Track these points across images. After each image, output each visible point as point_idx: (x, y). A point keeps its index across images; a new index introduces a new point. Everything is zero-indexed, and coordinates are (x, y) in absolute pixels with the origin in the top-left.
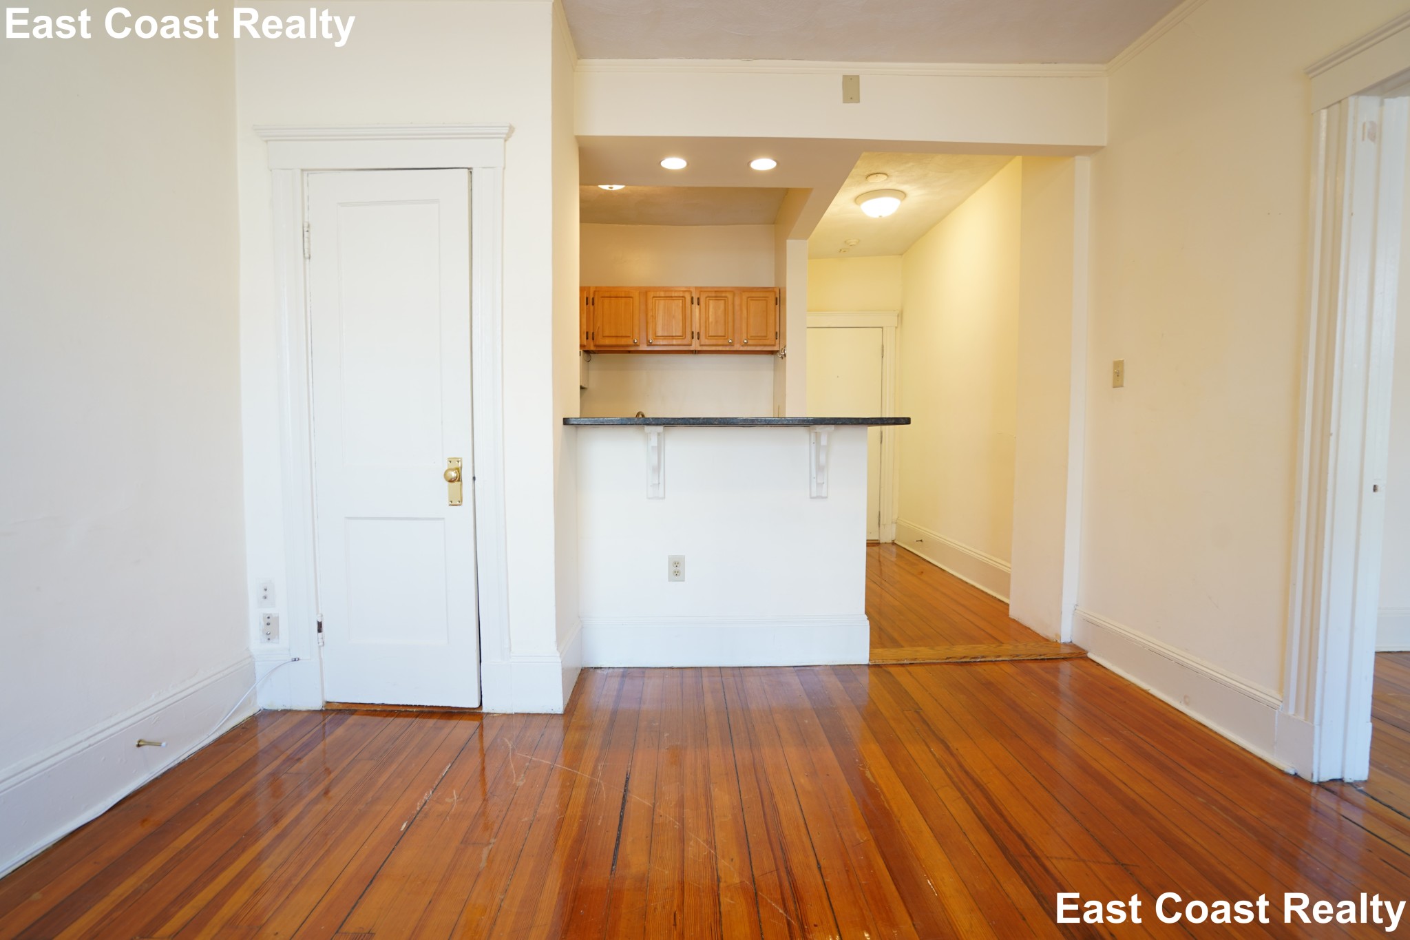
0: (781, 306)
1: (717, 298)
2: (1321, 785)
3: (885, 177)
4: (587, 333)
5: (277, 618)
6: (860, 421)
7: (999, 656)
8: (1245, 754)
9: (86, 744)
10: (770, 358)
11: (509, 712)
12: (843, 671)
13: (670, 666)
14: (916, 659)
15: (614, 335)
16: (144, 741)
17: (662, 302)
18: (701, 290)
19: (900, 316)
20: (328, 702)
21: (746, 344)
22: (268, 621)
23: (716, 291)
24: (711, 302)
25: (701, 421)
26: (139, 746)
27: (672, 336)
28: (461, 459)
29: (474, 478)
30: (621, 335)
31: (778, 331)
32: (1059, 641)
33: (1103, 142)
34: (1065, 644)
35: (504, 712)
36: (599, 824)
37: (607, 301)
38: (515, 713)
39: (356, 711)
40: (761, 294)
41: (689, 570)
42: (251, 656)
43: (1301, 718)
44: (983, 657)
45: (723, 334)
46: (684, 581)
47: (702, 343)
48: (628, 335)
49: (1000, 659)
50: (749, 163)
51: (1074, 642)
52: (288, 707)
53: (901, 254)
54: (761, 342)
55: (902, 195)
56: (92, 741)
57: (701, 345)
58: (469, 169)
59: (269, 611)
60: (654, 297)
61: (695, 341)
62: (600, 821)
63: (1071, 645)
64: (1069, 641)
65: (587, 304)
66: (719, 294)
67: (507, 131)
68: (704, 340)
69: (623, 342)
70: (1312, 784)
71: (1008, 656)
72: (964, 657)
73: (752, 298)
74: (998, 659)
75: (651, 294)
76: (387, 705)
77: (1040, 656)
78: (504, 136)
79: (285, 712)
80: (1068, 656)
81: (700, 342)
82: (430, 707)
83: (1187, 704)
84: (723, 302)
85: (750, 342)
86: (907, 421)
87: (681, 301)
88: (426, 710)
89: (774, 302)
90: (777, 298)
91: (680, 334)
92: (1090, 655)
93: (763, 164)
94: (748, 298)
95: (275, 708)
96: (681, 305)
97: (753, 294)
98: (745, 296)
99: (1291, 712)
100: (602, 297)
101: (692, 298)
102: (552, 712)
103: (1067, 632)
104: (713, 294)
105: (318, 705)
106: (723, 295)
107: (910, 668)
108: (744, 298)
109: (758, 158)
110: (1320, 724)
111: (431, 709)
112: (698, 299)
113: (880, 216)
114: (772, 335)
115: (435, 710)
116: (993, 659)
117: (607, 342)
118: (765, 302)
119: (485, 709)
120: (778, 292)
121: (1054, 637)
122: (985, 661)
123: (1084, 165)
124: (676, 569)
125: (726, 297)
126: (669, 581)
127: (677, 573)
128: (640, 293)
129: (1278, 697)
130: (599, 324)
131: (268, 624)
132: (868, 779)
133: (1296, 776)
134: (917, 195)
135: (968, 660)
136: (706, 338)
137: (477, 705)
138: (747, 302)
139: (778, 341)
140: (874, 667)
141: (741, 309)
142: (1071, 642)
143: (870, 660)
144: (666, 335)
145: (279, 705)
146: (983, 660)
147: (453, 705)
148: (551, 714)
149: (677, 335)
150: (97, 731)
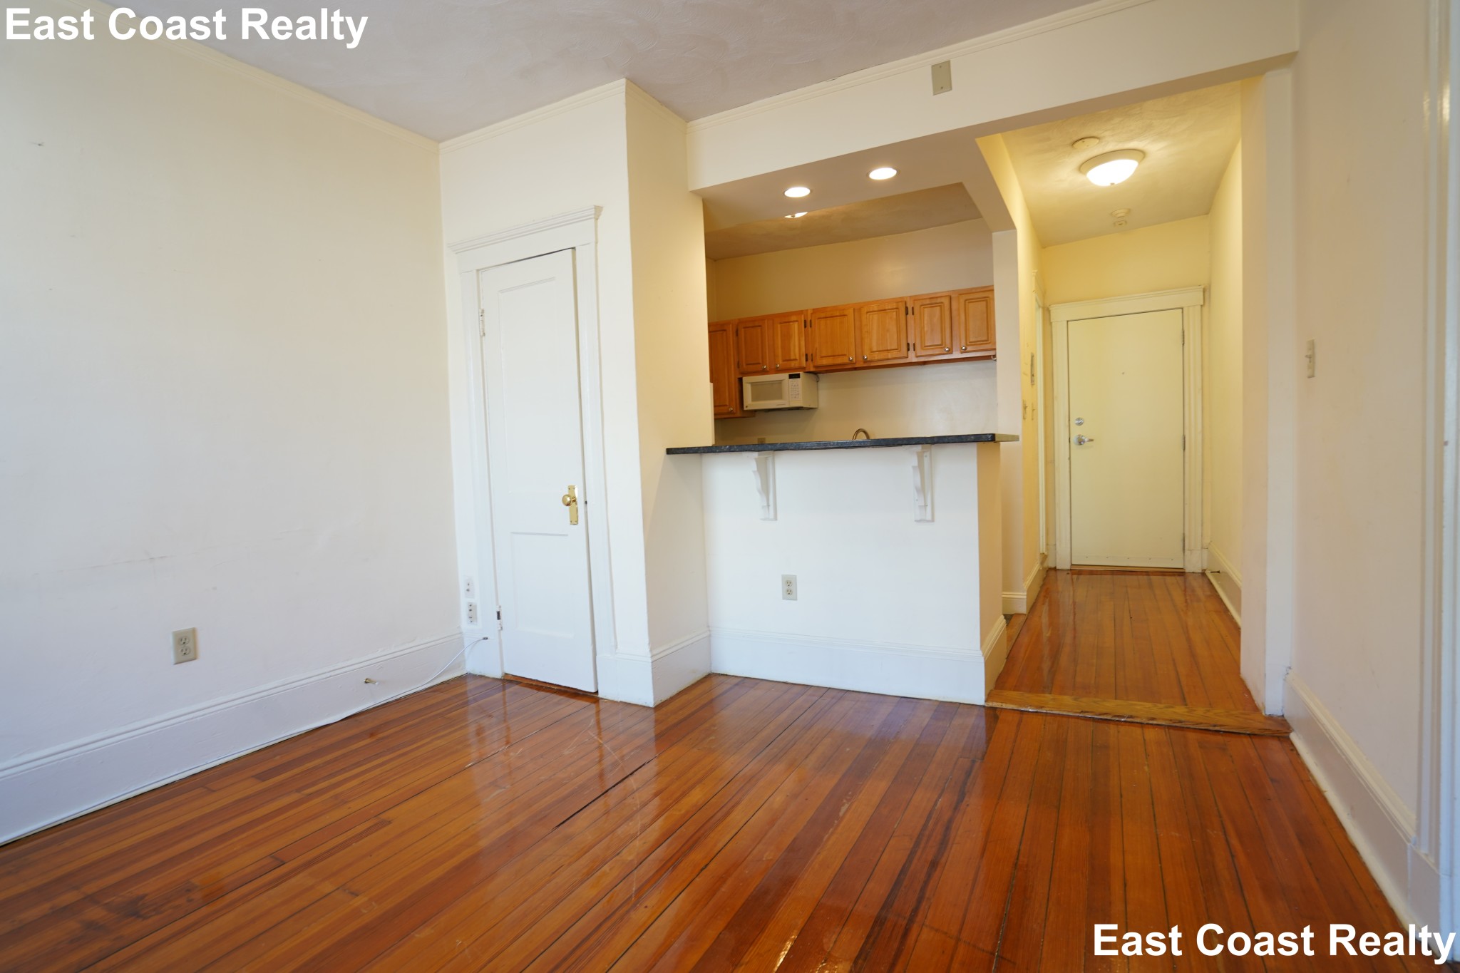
1: (932, 305)
3: (1097, 141)
4: (806, 355)
5: (476, 606)
7: (1153, 719)
9: (328, 675)
11: (616, 700)
12: (947, 710)
15: (830, 354)
16: (370, 680)
17: (875, 317)
18: (916, 299)
19: (1207, 290)
20: (506, 674)
21: (965, 351)
22: (471, 608)
23: (930, 298)
24: (926, 309)
26: (366, 682)
27: (887, 350)
28: (575, 486)
29: (586, 503)
30: (837, 354)
32: (1264, 712)
34: (1271, 717)
35: (613, 699)
37: (823, 322)
38: (620, 702)
39: (521, 683)
40: (981, 295)
41: (800, 590)
42: (461, 633)
44: (1131, 717)
45: (940, 344)
46: (796, 600)
47: (918, 354)
48: (845, 353)
49: (1155, 722)
50: (867, 175)
51: (1285, 716)
52: (482, 674)
53: (1207, 213)
54: (981, 347)
55: (1140, 154)
56: (332, 673)
57: (917, 357)
58: (572, 248)
59: (472, 601)
60: (867, 313)
61: (912, 353)
63: (1278, 719)
64: (1280, 714)
65: (805, 327)
66: (934, 301)
67: (593, 212)
68: (920, 352)
69: (839, 360)
72: (1106, 714)
73: (971, 301)
74: (1151, 722)
75: (865, 310)
76: (540, 681)
77: (1215, 726)
78: (593, 216)
79: (482, 677)
80: (1257, 732)
81: (916, 354)
82: (565, 687)
84: (938, 308)
85: (969, 349)
87: (895, 313)
88: (563, 689)
91: (895, 346)
92: (1292, 735)
94: (966, 300)
95: (476, 673)
96: (895, 317)
97: (971, 296)
98: (962, 299)
100: (819, 318)
101: (907, 308)
102: (646, 705)
103: (1273, 702)
104: (928, 302)
105: (498, 675)
106: (939, 300)
108: (962, 301)
109: (873, 170)
111: (566, 689)
112: (913, 308)
113: (1112, 184)
115: (568, 690)
117: (825, 362)
118: (984, 303)
119: (600, 695)
120: (986, 291)
121: (1261, 706)
122: (1132, 722)
124: (789, 588)
125: (942, 303)
126: (782, 599)
127: (789, 592)
128: (854, 309)
130: (817, 345)
131: (471, 610)
132: (840, 811)
134: (1160, 150)
135: (1109, 717)
136: (922, 348)
137: (594, 691)
138: (965, 305)
141: (959, 315)
142: (1283, 716)
143: (986, 701)
144: (881, 349)
145: (477, 672)
146: (1129, 720)
147: (579, 688)
149: (893, 348)
150: (336, 668)
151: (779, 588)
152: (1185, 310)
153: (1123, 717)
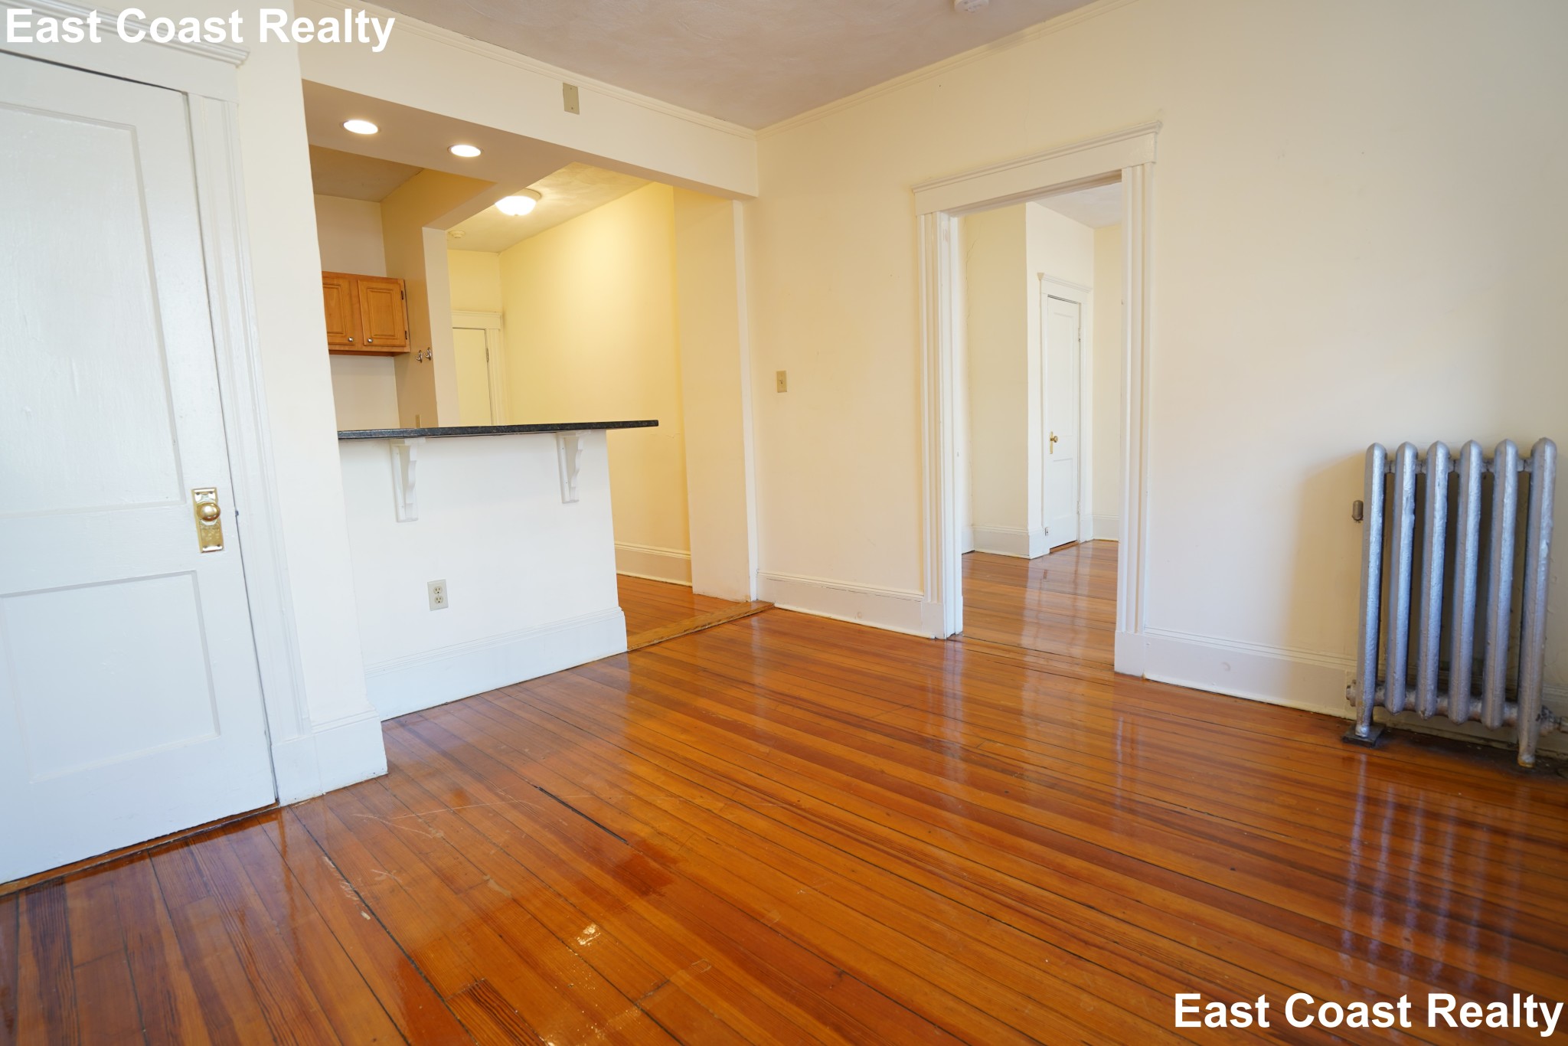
0: (408, 300)
2: (948, 639)
6: (621, 425)
7: (720, 621)
8: (905, 636)
10: (390, 361)
13: (444, 702)
14: (662, 638)
19: (503, 317)
21: (368, 344)
25: (480, 430)
28: (215, 489)
29: (237, 513)
31: (407, 330)
32: (749, 601)
33: (755, 193)
35: (311, 797)
36: (566, 824)
38: (327, 793)
40: (383, 286)
41: (451, 595)
43: (935, 602)
44: (709, 624)
45: (339, 330)
46: (447, 608)
49: (721, 622)
50: (448, 148)
51: (760, 599)
53: (499, 252)
54: (389, 342)
55: (538, 195)
62: (564, 823)
63: (758, 601)
64: (757, 599)
70: (944, 640)
71: (725, 619)
72: (697, 627)
73: (372, 290)
74: (719, 623)
77: (746, 613)
80: (756, 612)
83: (860, 617)
85: (376, 342)
86: (655, 423)
89: (400, 296)
90: (402, 292)
92: (777, 605)
93: (465, 151)
94: (368, 288)
97: (374, 285)
98: (363, 286)
99: (929, 601)
102: (375, 776)
103: (754, 592)
106: (336, 282)
107: (663, 645)
108: (363, 288)
109: (463, 143)
110: (946, 602)
113: (516, 215)
114: (400, 335)
116: (717, 623)
118: (388, 294)
119: (283, 803)
120: (402, 284)
121: (744, 598)
122: (711, 627)
123: (739, 208)
124: (438, 596)
125: (339, 285)
126: (431, 609)
127: (439, 600)
129: (921, 593)
133: (936, 639)
135: (699, 629)
137: (273, 801)
138: (367, 293)
139: (408, 341)
140: (631, 652)
141: (360, 302)
148: (375, 779)
151: (424, 597)
152: (488, 331)
153: (706, 625)
